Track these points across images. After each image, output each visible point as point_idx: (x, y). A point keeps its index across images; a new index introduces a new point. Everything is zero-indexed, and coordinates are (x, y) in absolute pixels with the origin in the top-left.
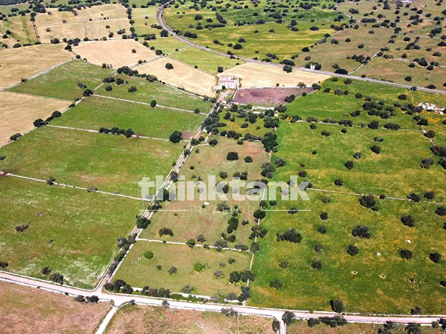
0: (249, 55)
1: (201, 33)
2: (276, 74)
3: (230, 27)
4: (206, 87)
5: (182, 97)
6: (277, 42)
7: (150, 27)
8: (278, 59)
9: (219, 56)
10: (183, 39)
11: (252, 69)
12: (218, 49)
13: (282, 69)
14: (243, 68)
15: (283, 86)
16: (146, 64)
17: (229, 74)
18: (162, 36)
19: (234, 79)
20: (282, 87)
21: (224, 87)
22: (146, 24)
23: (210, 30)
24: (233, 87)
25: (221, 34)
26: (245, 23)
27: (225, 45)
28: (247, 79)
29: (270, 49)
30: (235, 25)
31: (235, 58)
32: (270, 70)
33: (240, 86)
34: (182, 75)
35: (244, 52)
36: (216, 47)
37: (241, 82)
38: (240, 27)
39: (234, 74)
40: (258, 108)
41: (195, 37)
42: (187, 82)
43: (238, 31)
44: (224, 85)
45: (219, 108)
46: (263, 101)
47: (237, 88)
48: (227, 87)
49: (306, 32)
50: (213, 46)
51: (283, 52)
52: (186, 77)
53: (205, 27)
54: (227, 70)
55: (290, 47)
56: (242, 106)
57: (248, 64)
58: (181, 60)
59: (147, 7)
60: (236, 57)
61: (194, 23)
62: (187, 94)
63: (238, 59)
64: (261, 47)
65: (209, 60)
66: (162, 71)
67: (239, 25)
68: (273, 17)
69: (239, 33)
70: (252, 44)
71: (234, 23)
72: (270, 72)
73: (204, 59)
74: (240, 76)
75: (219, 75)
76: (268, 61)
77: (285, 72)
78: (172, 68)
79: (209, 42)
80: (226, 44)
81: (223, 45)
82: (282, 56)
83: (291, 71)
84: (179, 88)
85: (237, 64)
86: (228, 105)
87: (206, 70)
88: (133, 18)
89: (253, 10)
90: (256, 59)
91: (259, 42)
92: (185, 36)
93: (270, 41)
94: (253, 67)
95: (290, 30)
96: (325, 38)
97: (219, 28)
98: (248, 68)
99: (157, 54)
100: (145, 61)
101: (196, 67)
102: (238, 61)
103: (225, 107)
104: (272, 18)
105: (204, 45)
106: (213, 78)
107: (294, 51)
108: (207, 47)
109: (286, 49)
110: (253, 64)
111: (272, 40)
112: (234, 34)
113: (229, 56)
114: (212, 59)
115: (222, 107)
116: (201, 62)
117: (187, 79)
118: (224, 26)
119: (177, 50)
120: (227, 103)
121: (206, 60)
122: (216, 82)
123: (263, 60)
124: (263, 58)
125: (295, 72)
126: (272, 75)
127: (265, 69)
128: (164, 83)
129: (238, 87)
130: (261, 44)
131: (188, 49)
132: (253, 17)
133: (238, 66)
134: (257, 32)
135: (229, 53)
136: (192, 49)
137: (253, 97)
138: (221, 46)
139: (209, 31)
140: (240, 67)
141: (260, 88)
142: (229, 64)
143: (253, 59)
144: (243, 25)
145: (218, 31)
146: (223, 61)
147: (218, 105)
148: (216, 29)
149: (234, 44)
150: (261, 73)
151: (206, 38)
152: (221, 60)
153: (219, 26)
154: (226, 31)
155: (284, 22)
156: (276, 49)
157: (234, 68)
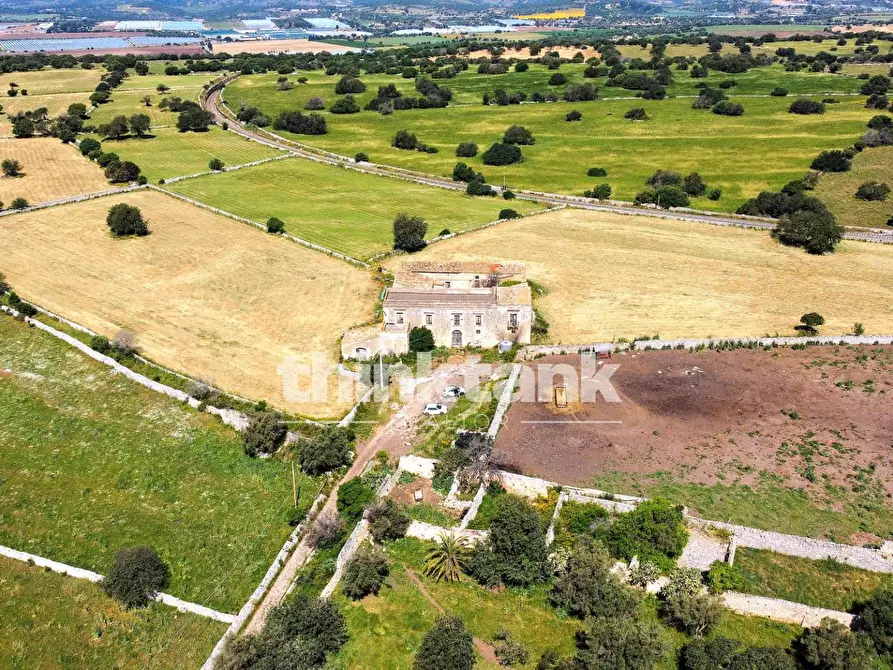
0: (563, 182)
1: (347, 121)
2: (748, 263)
3: (465, 109)
4: (299, 339)
5: (86, 412)
6: (672, 145)
7: (158, 111)
8: (715, 196)
9: (411, 188)
10: (268, 137)
11: (597, 237)
12: (409, 164)
13: (766, 236)
14: (540, 230)
15: (859, 331)
16: (22, 217)
17: (460, 258)
18: (183, 131)
19: (492, 283)
20: (853, 341)
21: (421, 340)
22: (148, 105)
23: (387, 113)
24: (488, 342)
25: (428, 123)
26: (523, 97)
27: (442, 152)
28: (577, 288)
29: (655, 165)
30: (486, 102)
31: (494, 194)
32: (699, 240)
33: (540, 329)
34: (175, 268)
35: (531, 172)
36: (402, 158)
37: (541, 302)
38: (504, 108)
39: (492, 259)
40: (747, 537)
41: (318, 129)
42: (185, 306)
43: (499, 118)
44: (422, 323)
45: (361, 533)
46: (760, 464)
47: (517, 346)
48: (442, 340)
49: (774, 117)
50: (388, 157)
51: (719, 172)
52: (191, 277)
53: (366, 109)
54: (450, 243)
55: (745, 157)
56: (582, 520)
57: (565, 217)
58: (210, 200)
59: (185, 72)
60: (494, 188)
61: (329, 100)
62: (136, 389)
63: (508, 196)
64: (611, 158)
65: (356, 202)
66: (78, 247)
67: (502, 102)
68: (626, 86)
69: (504, 123)
70: (567, 149)
71: (481, 100)
72: (702, 253)
73: (331, 196)
74: (535, 272)
75: (398, 263)
76: (668, 201)
77: (800, 253)
78: (144, 232)
79: (373, 144)
80: (449, 149)
81: (433, 151)
82: (726, 184)
83: (830, 249)
84: (101, 346)
85: (507, 215)
86: (452, 501)
87: (330, 243)
88: (115, 93)
89: (545, 75)
90: (602, 194)
91: (592, 143)
92: (279, 127)
93: (640, 140)
94: (592, 226)
95: (707, 115)
96: (874, 132)
97: (421, 111)
98: (569, 233)
99: (113, 182)
100: (20, 205)
101: (275, 227)
102: (508, 204)
103: (417, 530)
104: (621, 89)
105: (348, 152)
106: (362, 279)
107: (773, 171)
108: (361, 158)
109: (727, 163)
110: (589, 214)
111: (650, 137)
112: (483, 122)
113: (463, 186)
114: (374, 196)
115: (391, 526)
116: (318, 207)
117: (194, 286)
118: (444, 105)
119: (216, 165)
120: (442, 479)
121: (343, 200)
122: (370, 306)
123: (640, 200)
124: (634, 194)
125: (859, 252)
126: (726, 265)
127: (665, 236)
128: (29, 311)
129: (526, 337)
130: (608, 150)
131: (271, 166)
132: (549, 87)
133: (516, 223)
134: (574, 116)
135: (461, 174)
136: (290, 165)
137: (662, 421)
138: (425, 155)
139: (384, 117)
140: (522, 229)
141: (690, 344)
142: (461, 218)
143: (587, 195)
144: (514, 101)
145: (417, 117)
146: (432, 207)
147: (352, 502)
148: (413, 112)
149: (482, 148)
150: (655, 255)
151: (364, 134)
152: (420, 202)
153: (423, 105)
154: (450, 118)
155: (672, 97)
156: (681, 165)
157: (485, 235)
